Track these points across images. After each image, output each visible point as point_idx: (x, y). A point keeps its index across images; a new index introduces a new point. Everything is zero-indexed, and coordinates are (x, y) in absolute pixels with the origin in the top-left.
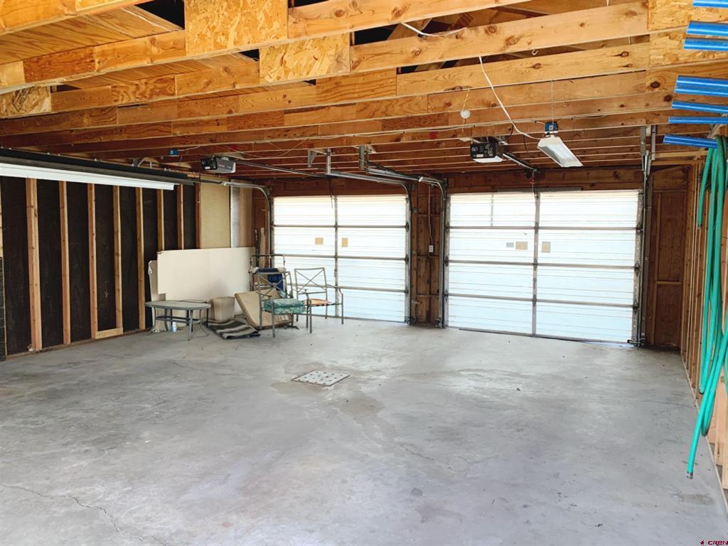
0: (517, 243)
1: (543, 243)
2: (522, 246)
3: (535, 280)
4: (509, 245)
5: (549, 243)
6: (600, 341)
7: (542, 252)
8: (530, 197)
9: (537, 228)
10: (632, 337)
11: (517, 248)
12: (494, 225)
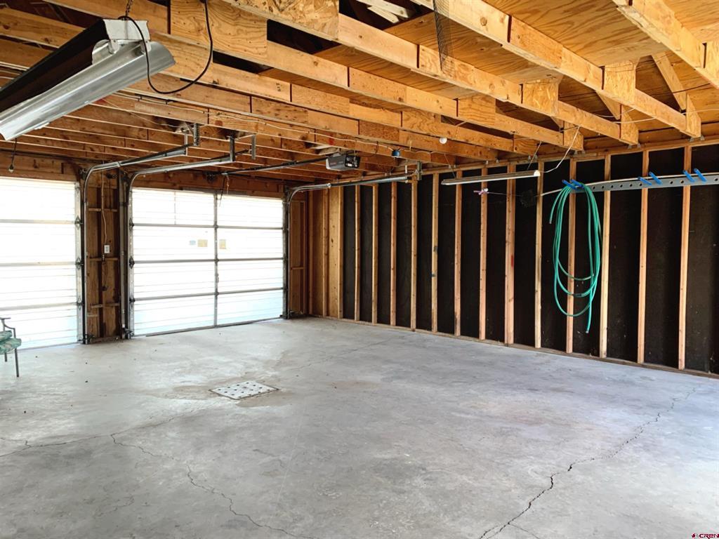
0: (199, 241)
1: (221, 240)
2: (203, 244)
3: (217, 275)
4: (192, 243)
5: (225, 240)
6: (264, 320)
7: (221, 248)
8: (209, 197)
9: (216, 227)
10: (283, 313)
11: (199, 246)
12: (177, 223)
